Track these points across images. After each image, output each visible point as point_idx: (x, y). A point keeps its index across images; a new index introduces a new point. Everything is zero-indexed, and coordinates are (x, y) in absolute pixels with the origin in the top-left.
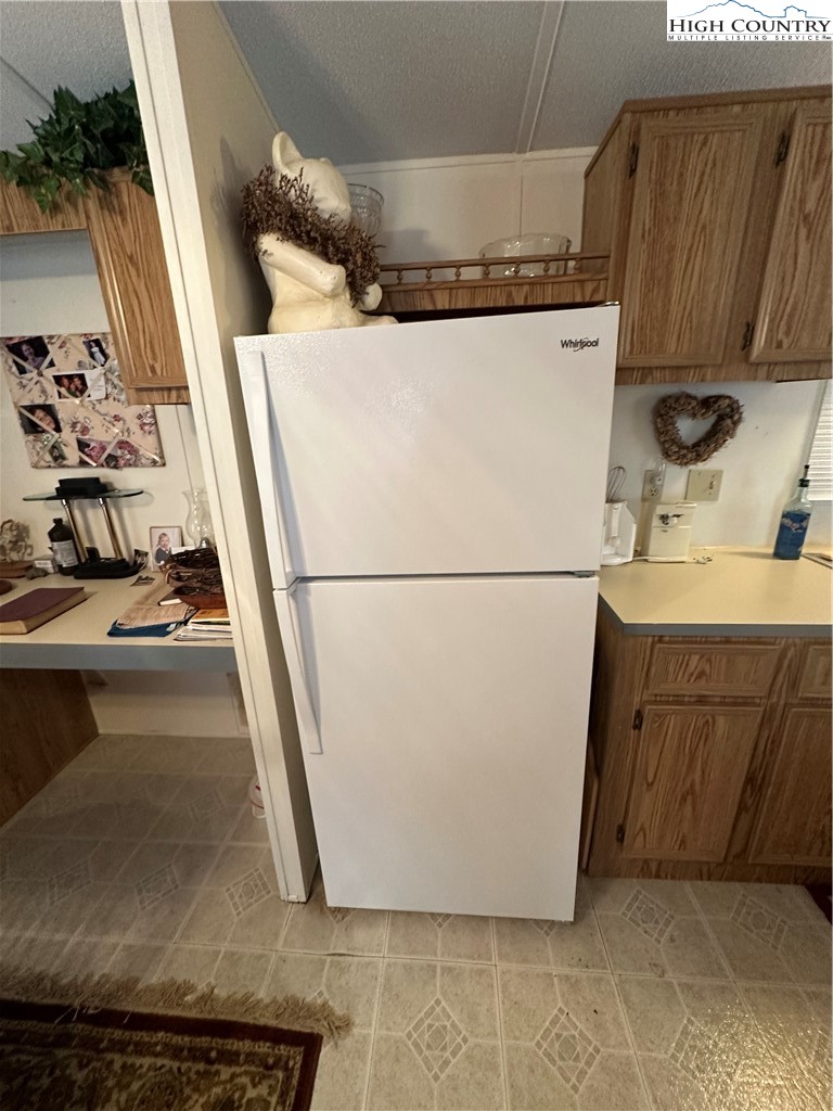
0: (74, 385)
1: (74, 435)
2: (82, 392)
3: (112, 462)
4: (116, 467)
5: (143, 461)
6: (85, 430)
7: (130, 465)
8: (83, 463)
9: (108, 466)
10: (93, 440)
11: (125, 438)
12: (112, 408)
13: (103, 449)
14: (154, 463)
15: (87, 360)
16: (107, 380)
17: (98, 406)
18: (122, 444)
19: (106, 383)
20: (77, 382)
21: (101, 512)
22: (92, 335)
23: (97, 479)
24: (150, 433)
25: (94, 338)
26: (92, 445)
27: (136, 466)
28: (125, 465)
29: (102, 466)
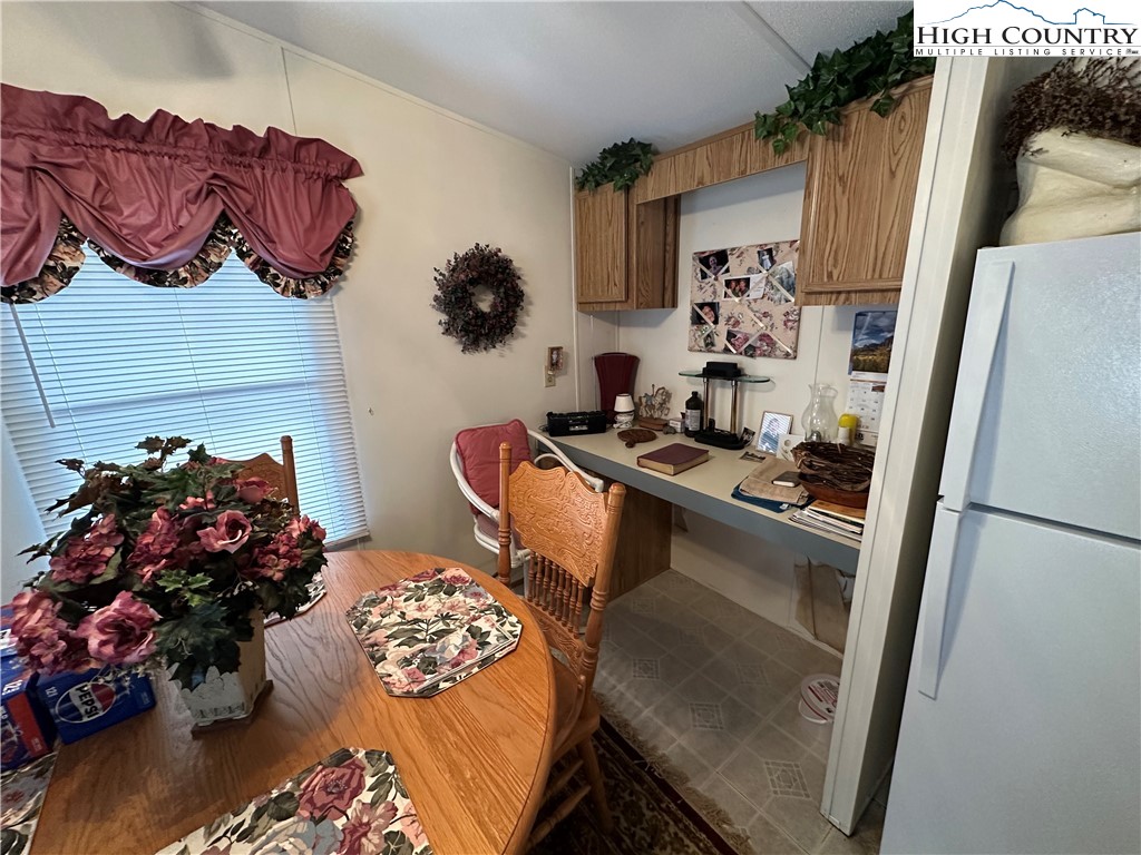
0: (739, 287)
1: (727, 327)
2: (743, 293)
3: (751, 351)
4: (751, 356)
5: (778, 352)
6: (737, 323)
7: (765, 355)
8: (727, 350)
9: (746, 354)
10: (739, 332)
11: (768, 332)
12: (765, 306)
13: (746, 340)
14: (787, 355)
15: (756, 265)
16: (768, 282)
17: (753, 304)
18: (764, 337)
19: (766, 285)
20: (743, 284)
21: (729, 393)
22: (766, 245)
23: (735, 365)
24: (791, 328)
25: (768, 247)
26: (739, 336)
27: (769, 356)
28: (760, 355)
29: (741, 354)
